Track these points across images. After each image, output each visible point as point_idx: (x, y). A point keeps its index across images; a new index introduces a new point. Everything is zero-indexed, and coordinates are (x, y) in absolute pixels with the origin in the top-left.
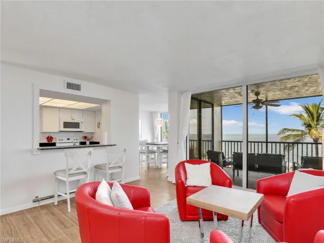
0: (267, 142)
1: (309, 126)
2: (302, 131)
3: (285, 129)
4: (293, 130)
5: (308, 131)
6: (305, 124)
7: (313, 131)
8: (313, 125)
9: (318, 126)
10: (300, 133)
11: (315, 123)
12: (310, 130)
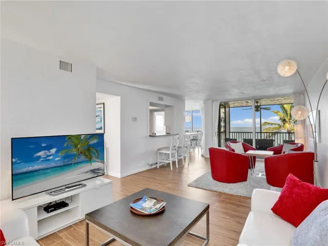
0: (261, 133)
1: (284, 121)
2: (279, 125)
3: (265, 123)
4: (272, 124)
5: (282, 124)
6: (281, 119)
7: (287, 125)
8: (287, 120)
9: (291, 121)
10: (277, 126)
11: (289, 118)
12: (284, 124)
